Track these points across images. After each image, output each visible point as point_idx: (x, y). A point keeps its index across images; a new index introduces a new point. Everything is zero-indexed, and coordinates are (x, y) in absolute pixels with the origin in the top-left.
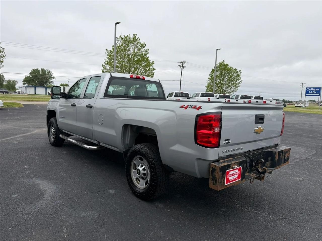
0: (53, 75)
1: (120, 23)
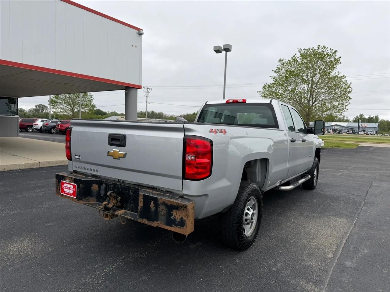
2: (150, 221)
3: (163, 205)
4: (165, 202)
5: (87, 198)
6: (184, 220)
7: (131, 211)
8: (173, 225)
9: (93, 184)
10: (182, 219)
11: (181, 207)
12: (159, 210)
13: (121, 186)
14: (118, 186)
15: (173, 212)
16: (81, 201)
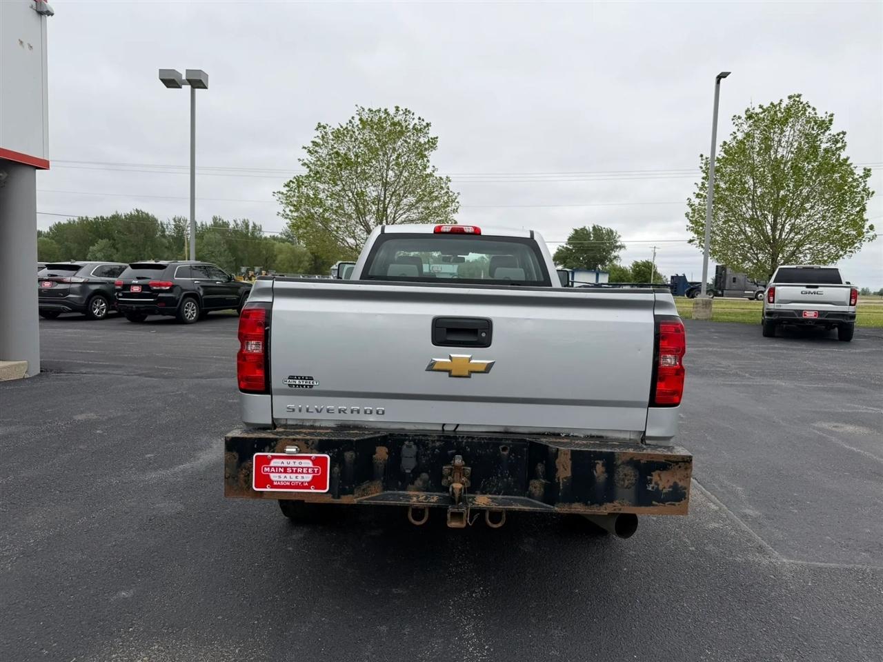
0: (620, 239)
1: (730, 73)
2: (591, 505)
3: (627, 466)
4: (635, 459)
5: (364, 486)
6: (681, 487)
7: (503, 494)
8: (654, 502)
9: (378, 446)
10: (675, 486)
11: (673, 462)
12: (616, 476)
13: (470, 440)
14: (460, 440)
15: (652, 475)
16: (351, 496)
